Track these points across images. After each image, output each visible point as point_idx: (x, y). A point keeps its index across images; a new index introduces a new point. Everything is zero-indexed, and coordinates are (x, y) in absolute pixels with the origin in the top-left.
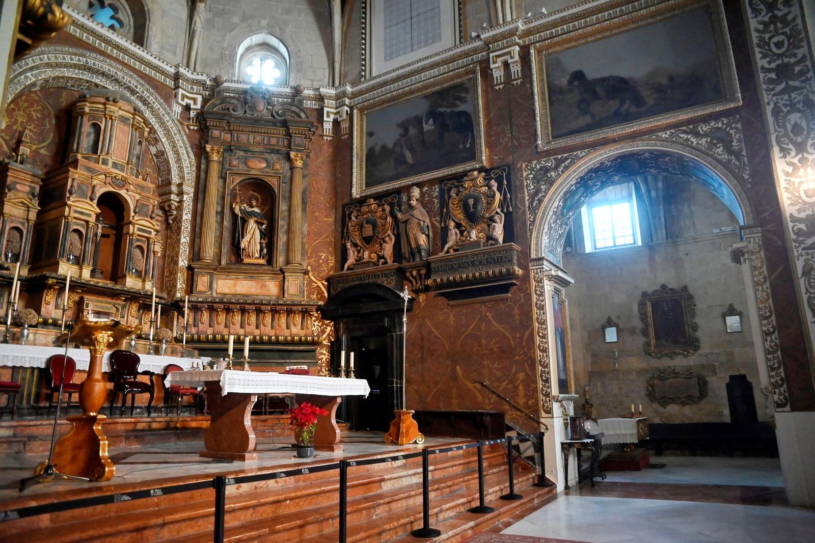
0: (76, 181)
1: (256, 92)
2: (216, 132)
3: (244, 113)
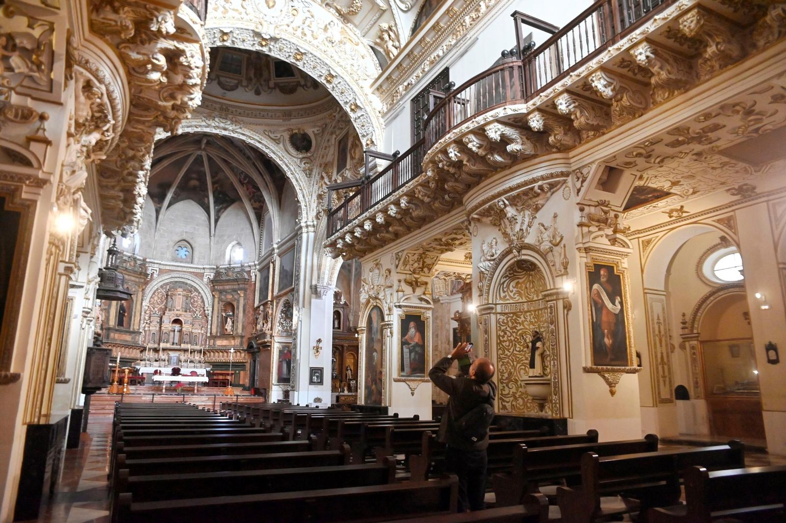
0: (164, 318)
1: (228, 269)
2: (216, 287)
3: (224, 278)
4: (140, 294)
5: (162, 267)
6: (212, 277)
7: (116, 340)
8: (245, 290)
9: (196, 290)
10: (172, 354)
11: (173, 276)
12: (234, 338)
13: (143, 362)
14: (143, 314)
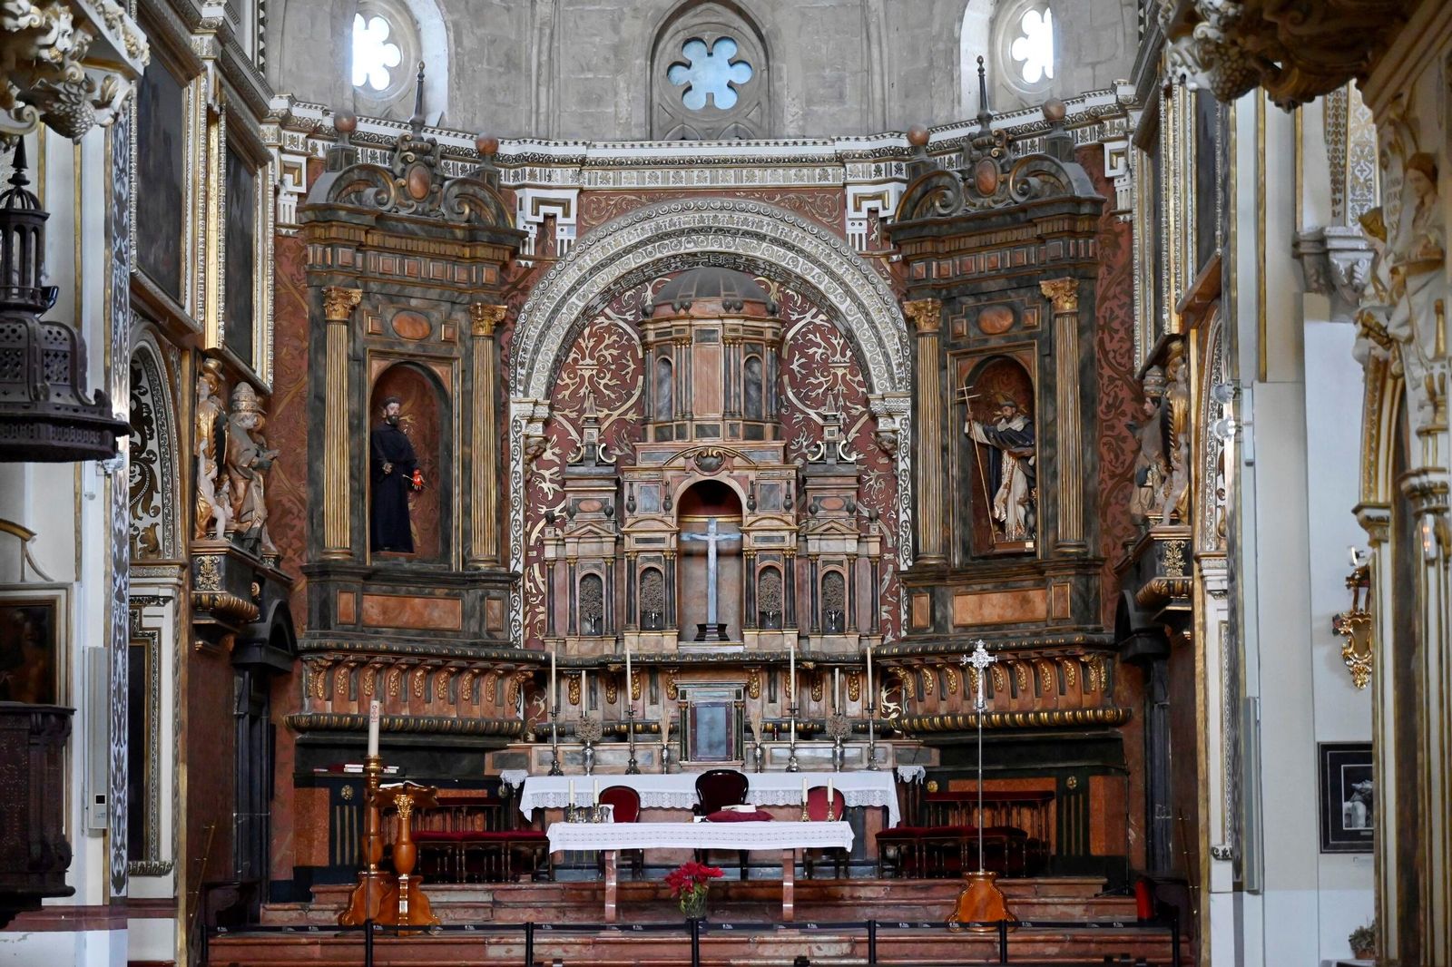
0: (635, 486)
1: (977, 147)
2: (919, 267)
3: (963, 206)
4: (485, 353)
5: (595, 180)
6: (890, 210)
7: (376, 630)
8: (1080, 271)
9: (814, 298)
10: (699, 693)
11: (665, 223)
12: (1037, 570)
13: (540, 751)
14: (517, 467)
